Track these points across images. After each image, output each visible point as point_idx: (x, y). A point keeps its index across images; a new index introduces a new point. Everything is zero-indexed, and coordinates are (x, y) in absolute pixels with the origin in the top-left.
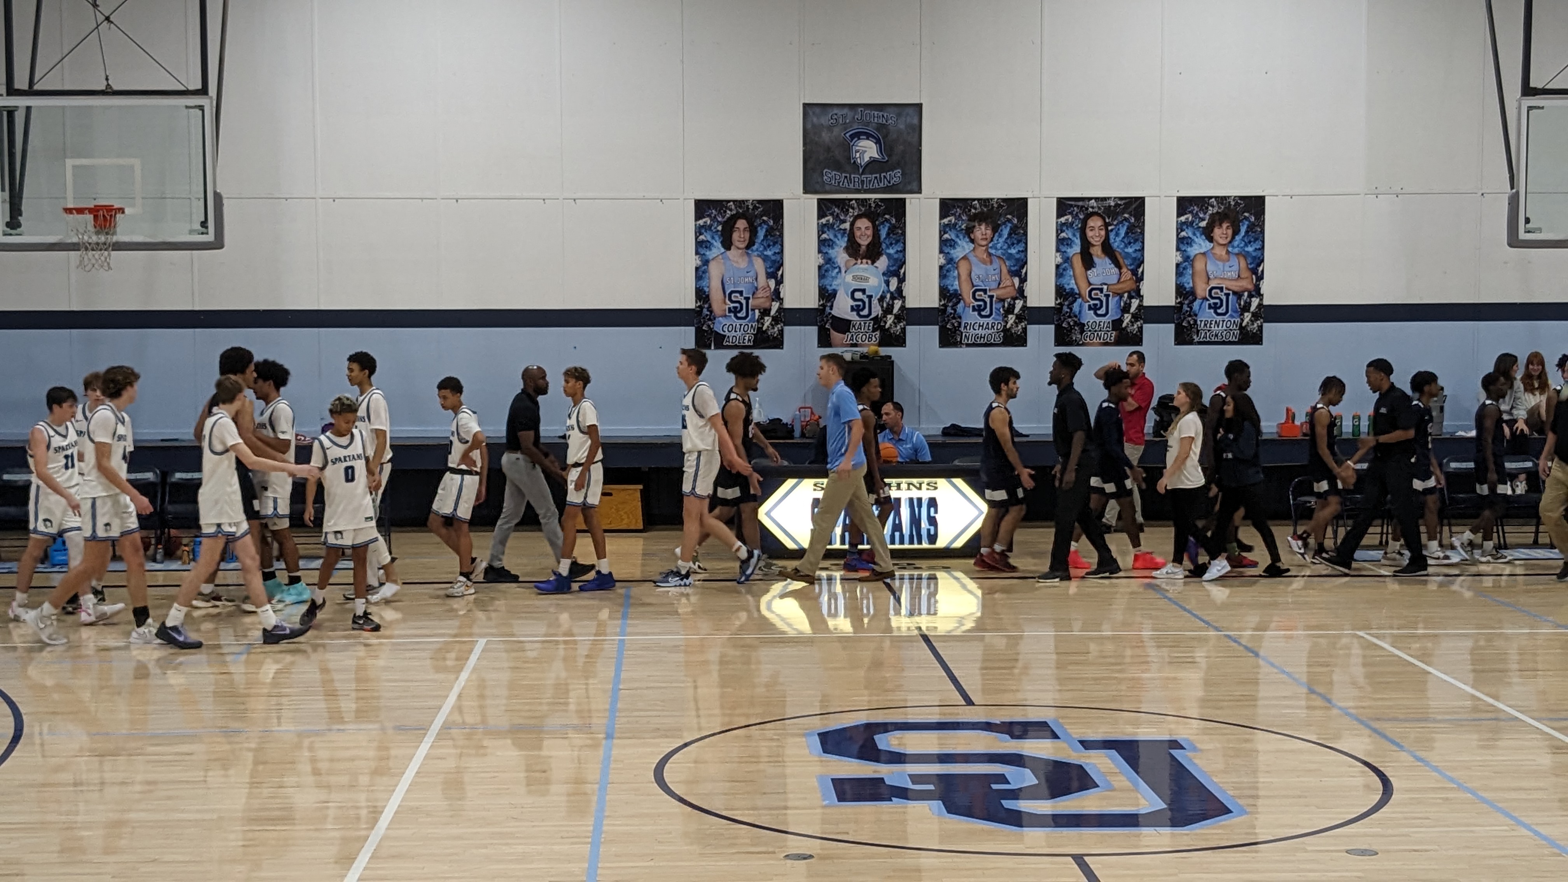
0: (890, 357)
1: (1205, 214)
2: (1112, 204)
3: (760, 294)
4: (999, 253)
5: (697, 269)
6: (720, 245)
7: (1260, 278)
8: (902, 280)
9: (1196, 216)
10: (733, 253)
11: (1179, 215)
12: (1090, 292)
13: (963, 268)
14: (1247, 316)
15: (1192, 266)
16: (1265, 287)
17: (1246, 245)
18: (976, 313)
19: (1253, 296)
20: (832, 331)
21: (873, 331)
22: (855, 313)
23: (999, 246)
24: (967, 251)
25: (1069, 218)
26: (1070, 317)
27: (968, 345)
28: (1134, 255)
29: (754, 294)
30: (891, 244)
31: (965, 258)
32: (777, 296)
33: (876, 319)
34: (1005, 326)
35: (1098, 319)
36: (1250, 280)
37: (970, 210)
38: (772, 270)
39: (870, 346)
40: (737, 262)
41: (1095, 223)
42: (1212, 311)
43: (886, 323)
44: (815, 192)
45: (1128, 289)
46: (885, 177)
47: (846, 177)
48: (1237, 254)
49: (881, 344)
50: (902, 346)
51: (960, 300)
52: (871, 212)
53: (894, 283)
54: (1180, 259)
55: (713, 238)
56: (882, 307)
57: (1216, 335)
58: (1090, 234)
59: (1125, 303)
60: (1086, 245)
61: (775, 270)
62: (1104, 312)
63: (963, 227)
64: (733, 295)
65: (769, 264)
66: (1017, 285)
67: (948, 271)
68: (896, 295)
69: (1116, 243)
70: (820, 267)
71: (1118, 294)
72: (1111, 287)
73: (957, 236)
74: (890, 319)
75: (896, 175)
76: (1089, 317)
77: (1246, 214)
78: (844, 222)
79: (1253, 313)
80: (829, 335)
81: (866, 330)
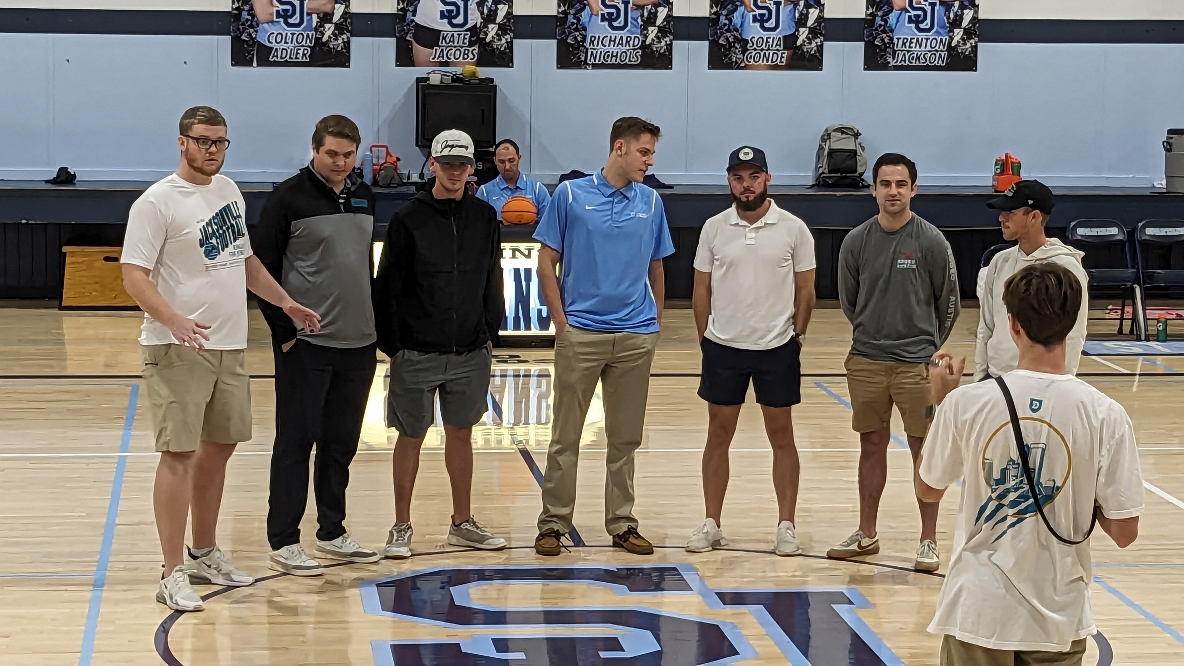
0: (492, 80)
18: (606, 23)
19: (966, 7)
20: (414, 43)
21: (470, 46)
26: (728, 30)
27: (595, 66)
33: (473, 30)
34: (644, 42)
35: (765, 34)
39: (465, 66)
50: (508, 66)
51: (585, 5)
56: (482, 13)
57: (918, 58)
59: (801, 14)
62: (773, 25)
71: (792, 2)
74: (492, 30)
76: (753, 31)
79: (964, 29)
80: (412, 49)
81: (461, 43)
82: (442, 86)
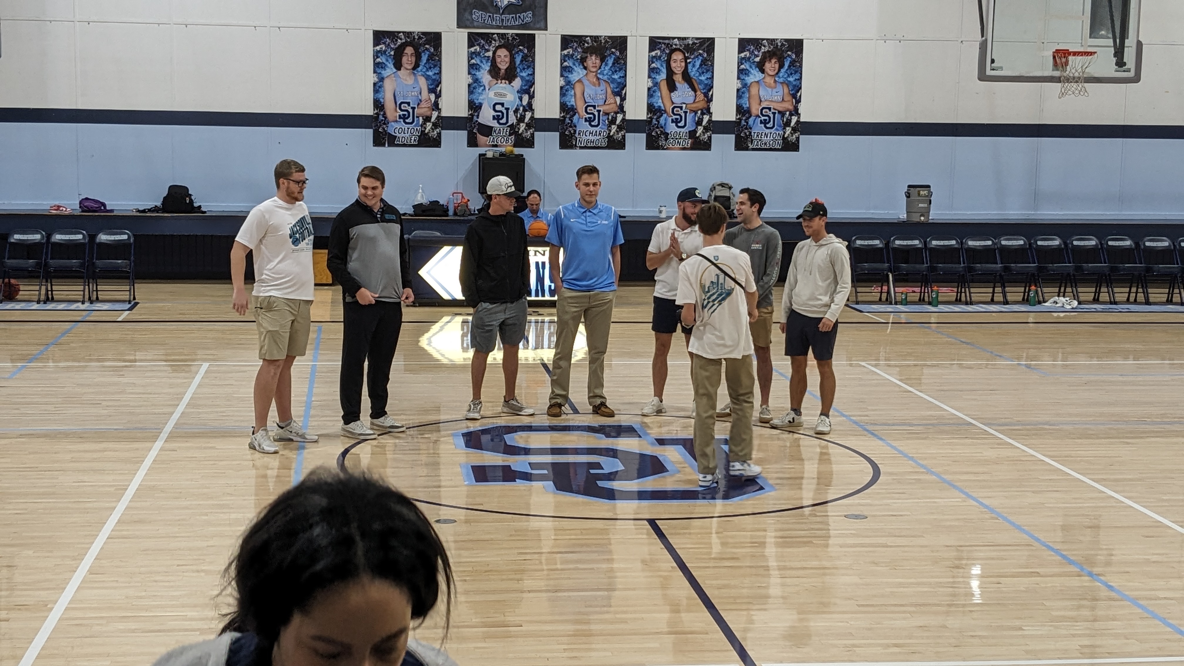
0: (522, 155)
1: (759, 51)
2: (691, 42)
3: (423, 105)
4: (605, 78)
5: (375, 84)
6: (392, 66)
7: (798, 101)
8: (532, 97)
9: (752, 53)
10: (402, 73)
11: (740, 52)
12: (673, 109)
13: (578, 88)
14: (789, 130)
15: (749, 91)
16: (802, 108)
17: (789, 76)
18: (588, 123)
19: (793, 115)
20: (478, 134)
21: (509, 136)
22: (496, 121)
23: (605, 72)
24: (582, 76)
25: (658, 52)
26: (657, 128)
27: (581, 148)
28: (706, 82)
29: (418, 104)
30: (524, 69)
31: (580, 81)
32: (436, 106)
33: (511, 126)
34: (609, 134)
35: (678, 130)
36: (790, 103)
37: (584, 44)
38: (432, 86)
39: (507, 147)
40: (406, 80)
41: (678, 56)
42: (763, 125)
43: (519, 129)
44: (466, 27)
45: (701, 107)
46: (519, 17)
47: (490, 16)
48: (781, 83)
49: (515, 146)
50: (531, 147)
51: (575, 113)
52: (508, 44)
53: (526, 98)
54: (740, 86)
55: (387, 60)
56: (517, 117)
57: (765, 144)
58: (673, 65)
59: (699, 118)
60: (670, 73)
61: (435, 87)
62: (683, 125)
63: (578, 57)
64: (402, 105)
65: (430, 82)
66: (618, 103)
67: (566, 91)
68: (527, 108)
69: (693, 72)
70: (469, 85)
71: (694, 111)
72: (688, 106)
73: (574, 64)
74: (523, 126)
75: (528, 16)
76: (672, 128)
77: (789, 53)
78: (488, 51)
79: (792, 127)
80: (476, 137)
81: (504, 134)
82: (494, 159)
